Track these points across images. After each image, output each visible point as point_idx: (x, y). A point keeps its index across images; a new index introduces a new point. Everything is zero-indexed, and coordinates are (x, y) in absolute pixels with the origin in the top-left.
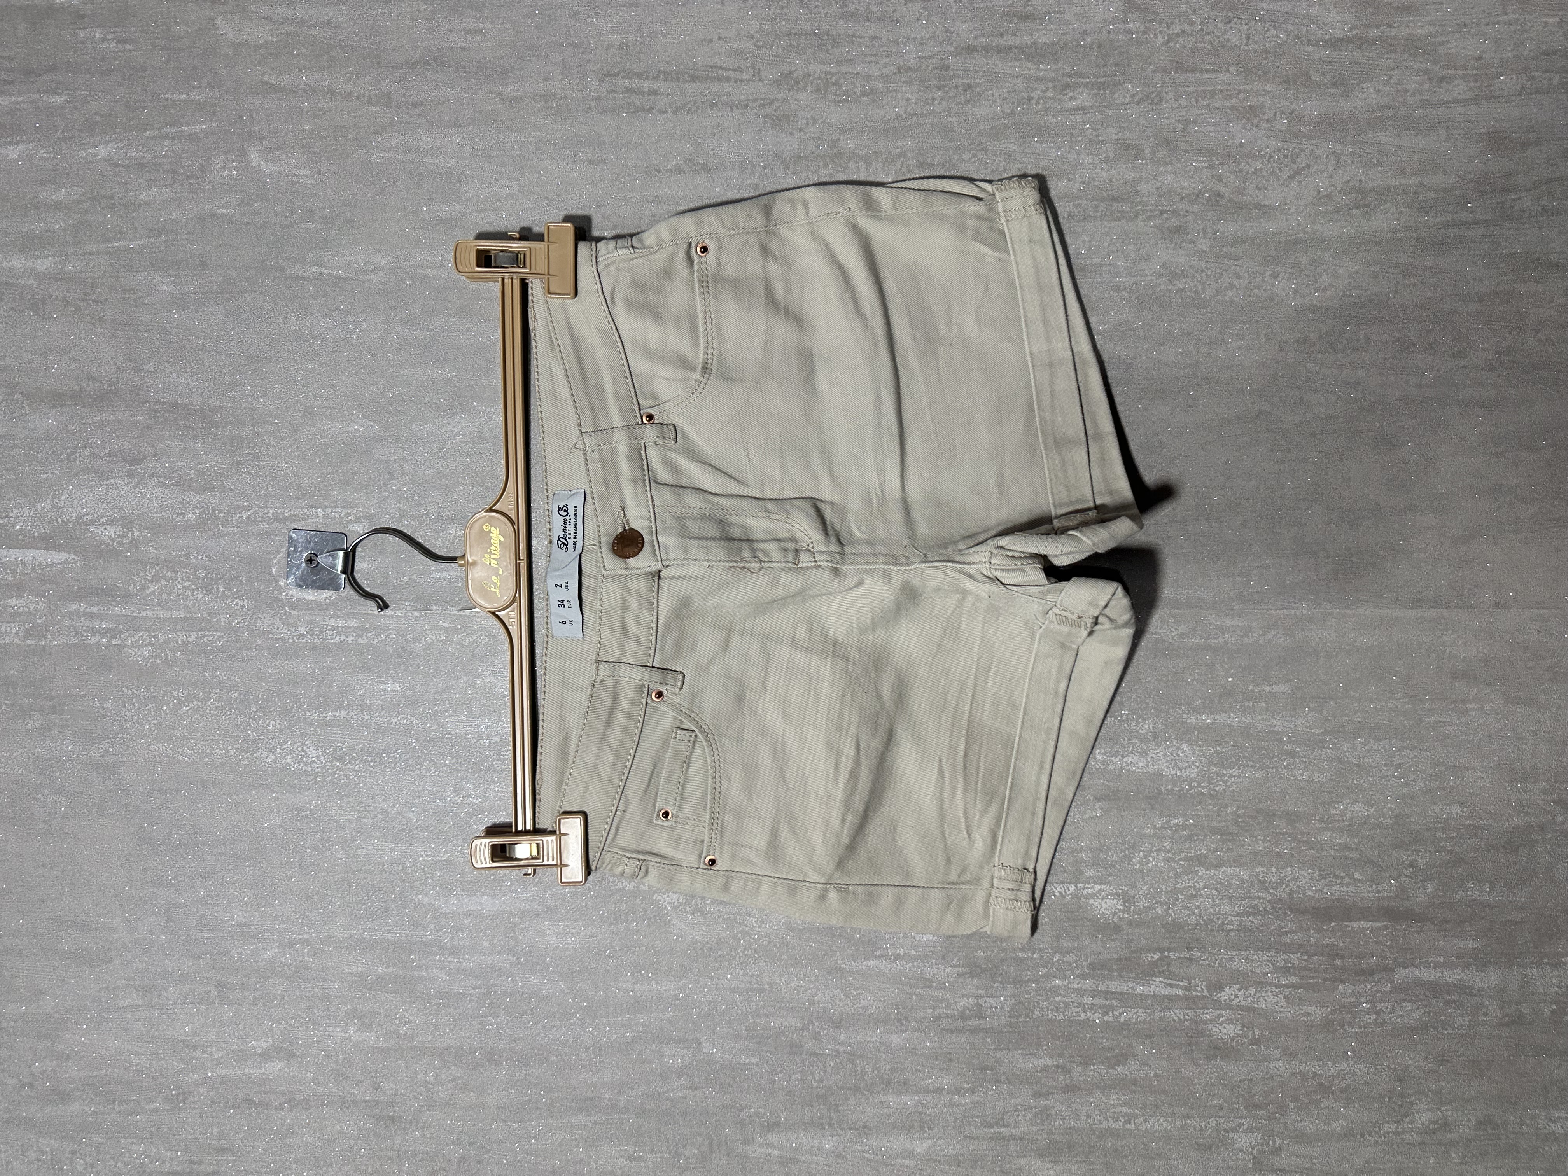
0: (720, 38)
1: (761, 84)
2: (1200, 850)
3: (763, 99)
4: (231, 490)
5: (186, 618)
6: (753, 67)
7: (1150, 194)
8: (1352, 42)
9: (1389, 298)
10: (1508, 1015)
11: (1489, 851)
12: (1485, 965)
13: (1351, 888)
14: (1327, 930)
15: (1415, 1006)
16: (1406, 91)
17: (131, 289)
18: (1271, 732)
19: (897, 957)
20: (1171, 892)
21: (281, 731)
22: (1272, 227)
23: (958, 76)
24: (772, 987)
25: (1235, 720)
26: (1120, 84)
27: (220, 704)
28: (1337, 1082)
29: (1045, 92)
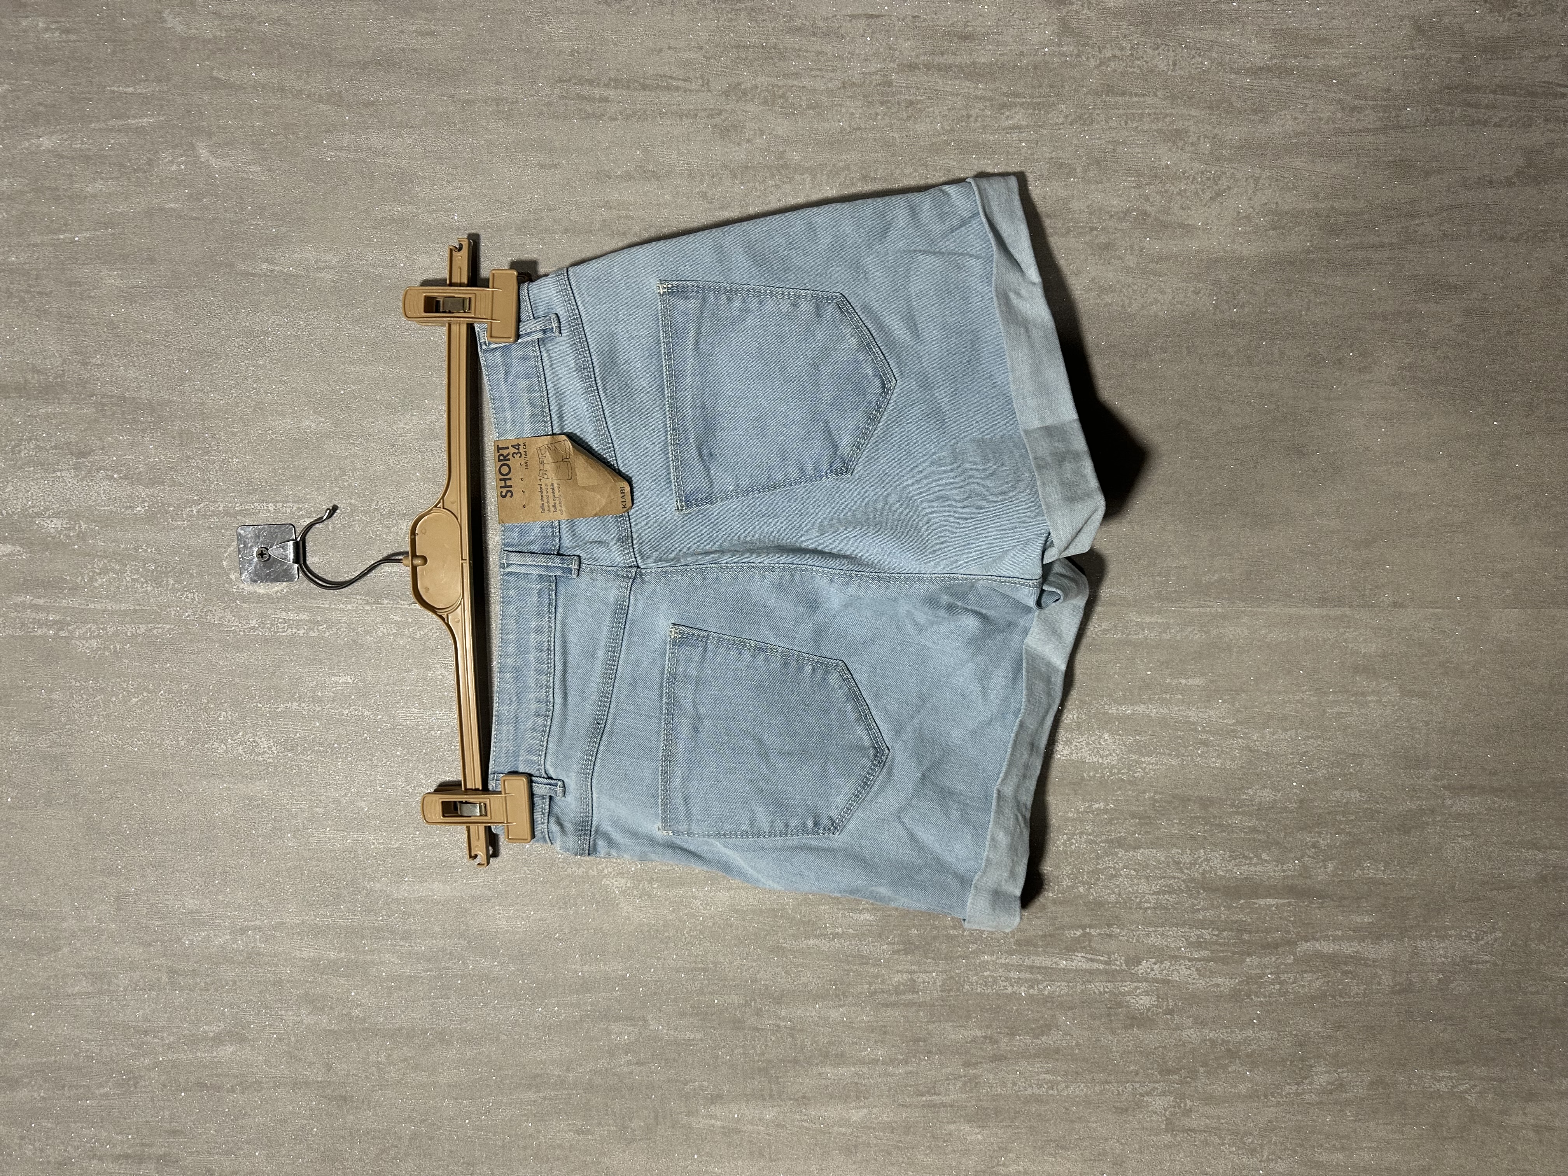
0: (669, 48)
1: (709, 94)
2: (1120, 833)
3: (712, 110)
4: (181, 484)
5: (135, 611)
6: (702, 78)
7: (1081, 212)
8: (1272, 71)
9: (1301, 316)
10: (1399, 984)
11: (1384, 832)
12: (1378, 938)
13: (1259, 868)
14: (1236, 907)
15: (1315, 976)
16: (1320, 119)
17: (75, 283)
18: (1186, 722)
19: (836, 936)
20: (1092, 871)
21: (232, 722)
22: (1195, 245)
23: (901, 93)
24: (716, 966)
25: (1153, 710)
26: (1053, 104)
27: (170, 696)
28: (1243, 1047)
29: (983, 110)
